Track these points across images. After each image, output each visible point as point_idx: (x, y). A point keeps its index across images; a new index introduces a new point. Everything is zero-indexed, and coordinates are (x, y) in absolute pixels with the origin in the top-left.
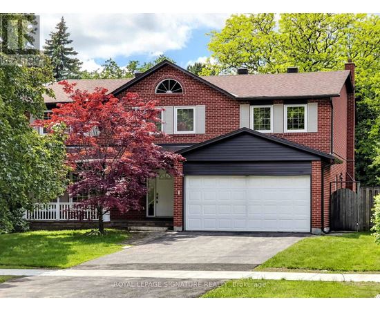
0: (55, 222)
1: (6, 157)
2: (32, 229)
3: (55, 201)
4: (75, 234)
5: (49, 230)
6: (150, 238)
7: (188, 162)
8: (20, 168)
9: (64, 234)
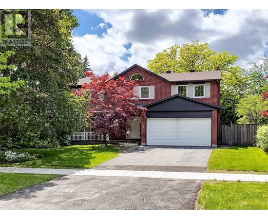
0: (83, 141)
1: (55, 103)
2: (72, 145)
3: (83, 131)
4: (93, 147)
5: (80, 145)
6: (131, 149)
7: (149, 112)
8: (64, 110)
9: (87, 147)
